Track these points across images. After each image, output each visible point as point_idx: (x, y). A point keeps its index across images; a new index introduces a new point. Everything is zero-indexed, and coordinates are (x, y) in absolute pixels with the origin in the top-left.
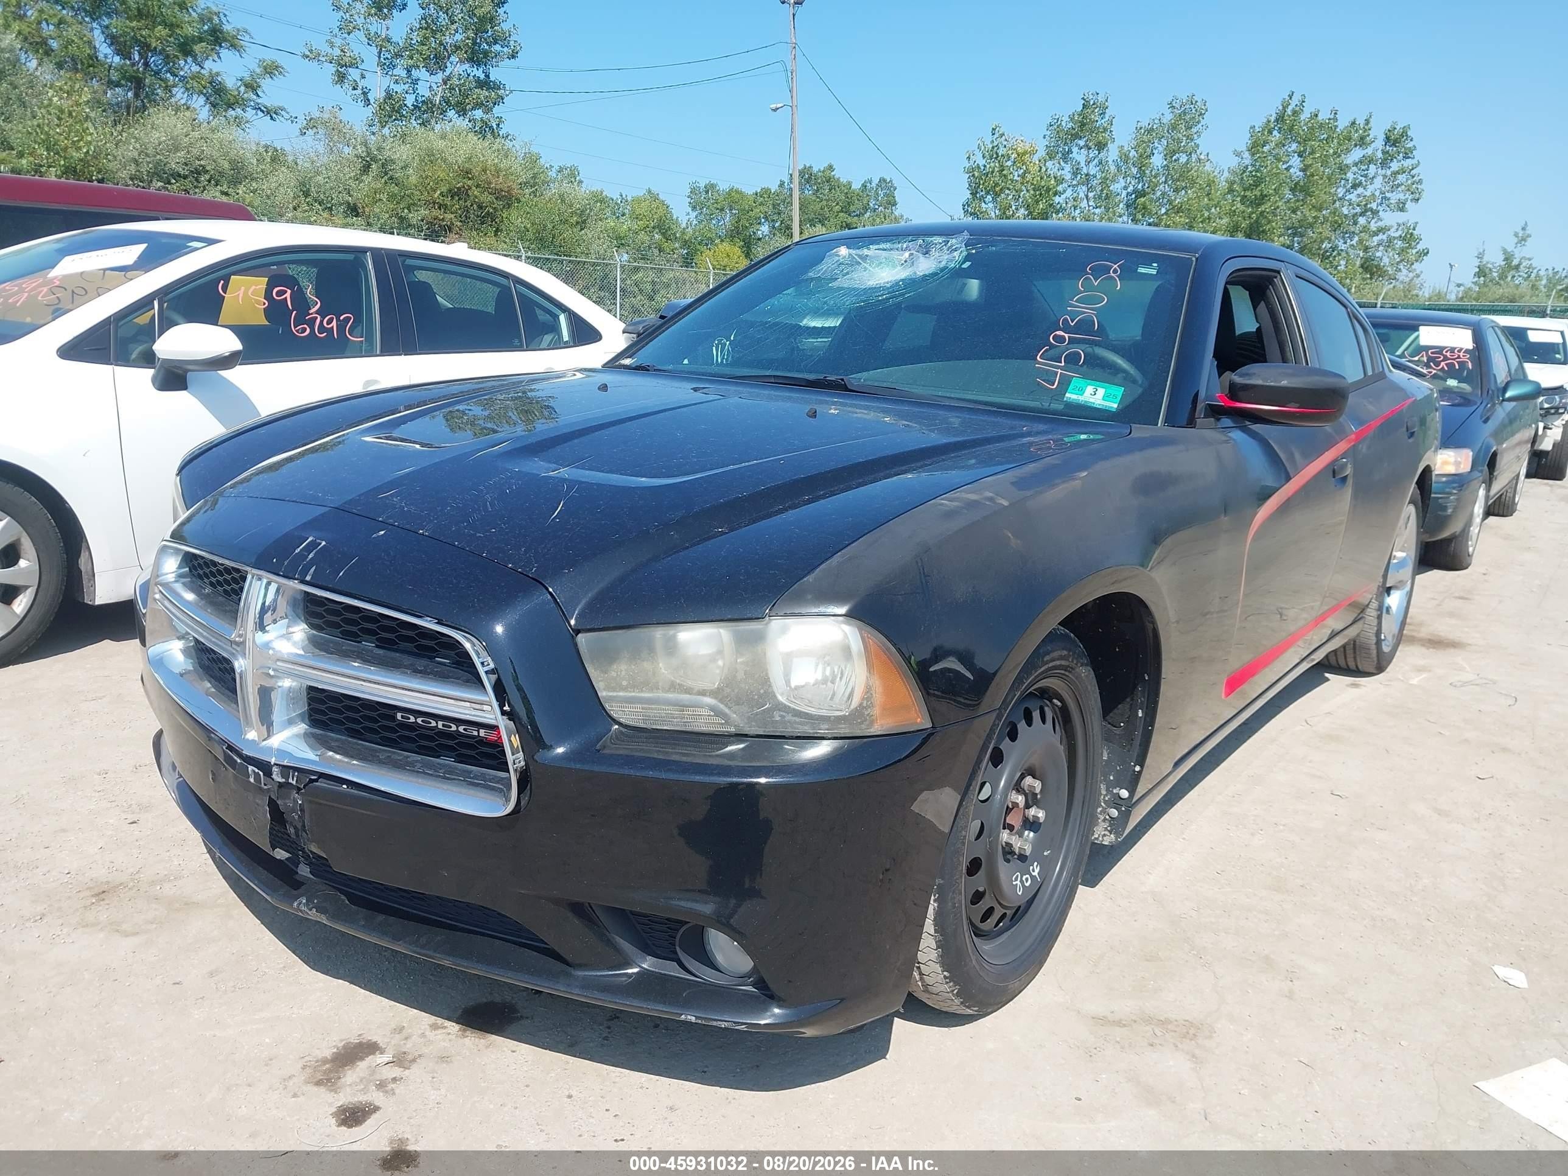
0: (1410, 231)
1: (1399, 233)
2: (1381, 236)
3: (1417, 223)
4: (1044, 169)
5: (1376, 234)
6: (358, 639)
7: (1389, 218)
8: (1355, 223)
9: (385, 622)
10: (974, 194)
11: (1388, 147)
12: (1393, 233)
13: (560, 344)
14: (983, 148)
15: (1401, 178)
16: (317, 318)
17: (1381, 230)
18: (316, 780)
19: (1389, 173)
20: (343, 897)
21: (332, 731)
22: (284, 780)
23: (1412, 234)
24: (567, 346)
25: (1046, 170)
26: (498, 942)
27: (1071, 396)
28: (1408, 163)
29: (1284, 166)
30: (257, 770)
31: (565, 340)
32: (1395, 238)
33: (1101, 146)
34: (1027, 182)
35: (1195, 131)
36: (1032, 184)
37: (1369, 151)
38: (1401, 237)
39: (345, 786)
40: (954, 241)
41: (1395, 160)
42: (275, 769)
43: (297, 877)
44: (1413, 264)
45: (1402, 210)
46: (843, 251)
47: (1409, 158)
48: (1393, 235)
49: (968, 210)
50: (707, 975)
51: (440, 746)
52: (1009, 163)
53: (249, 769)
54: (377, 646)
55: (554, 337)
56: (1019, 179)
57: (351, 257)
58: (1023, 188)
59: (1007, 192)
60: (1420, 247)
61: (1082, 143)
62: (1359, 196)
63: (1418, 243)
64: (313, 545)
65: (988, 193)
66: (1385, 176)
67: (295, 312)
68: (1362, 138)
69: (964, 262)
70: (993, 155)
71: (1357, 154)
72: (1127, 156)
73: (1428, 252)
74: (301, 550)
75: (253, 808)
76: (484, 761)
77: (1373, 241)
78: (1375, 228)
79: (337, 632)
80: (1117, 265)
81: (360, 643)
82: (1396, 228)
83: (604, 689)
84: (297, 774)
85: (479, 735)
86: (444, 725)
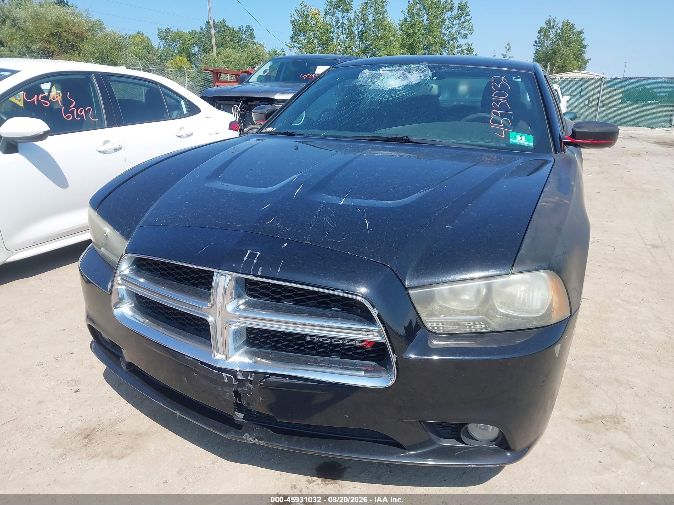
0: (470, 47)
1: (466, 47)
2: (459, 49)
3: (472, 43)
5: (457, 48)
6: (282, 301)
7: (462, 41)
8: (449, 44)
9: (298, 292)
10: (295, 33)
11: (460, 11)
12: (463, 48)
13: (182, 116)
14: (297, 12)
15: (465, 24)
16: (75, 110)
17: (459, 46)
18: (269, 377)
19: (461, 22)
20: (268, 430)
21: (262, 348)
22: (245, 378)
24: (186, 116)
25: (326, 21)
26: (363, 442)
27: (512, 141)
28: (467, 18)
29: (421, 19)
30: (229, 376)
31: (185, 113)
32: (464, 50)
33: (348, 11)
34: (318, 27)
35: (385, 4)
36: (320, 28)
37: (453, 13)
38: (466, 49)
39: (287, 379)
40: (421, 66)
41: (463, 17)
42: (239, 374)
43: (235, 422)
45: (466, 38)
46: (367, 72)
47: (468, 15)
48: (464, 48)
49: (293, 40)
50: (471, 444)
51: (332, 351)
52: (309, 19)
53: (224, 375)
54: (294, 304)
55: (178, 113)
56: (314, 26)
57: (83, 77)
58: (316, 30)
59: (309, 31)
61: (340, 9)
62: (450, 32)
63: (473, 51)
64: (252, 256)
65: (301, 32)
66: (459, 24)
67: (63, 107)
68: (451, 8)
69: (433, 77)
70: (302, 15)
71: (449, 14)
72: (358, 15)
74: (247, 258)
75: (222, 393)
76: (357, 356)
77: (456, 51)
78: (457, 46)
79: (267, 298)
80: (503, 78)
81: (283, 303)
82: (464, 45)
83: (426, 317)
84: (254, 375)
85: (355, 344)
86: (335, 341)
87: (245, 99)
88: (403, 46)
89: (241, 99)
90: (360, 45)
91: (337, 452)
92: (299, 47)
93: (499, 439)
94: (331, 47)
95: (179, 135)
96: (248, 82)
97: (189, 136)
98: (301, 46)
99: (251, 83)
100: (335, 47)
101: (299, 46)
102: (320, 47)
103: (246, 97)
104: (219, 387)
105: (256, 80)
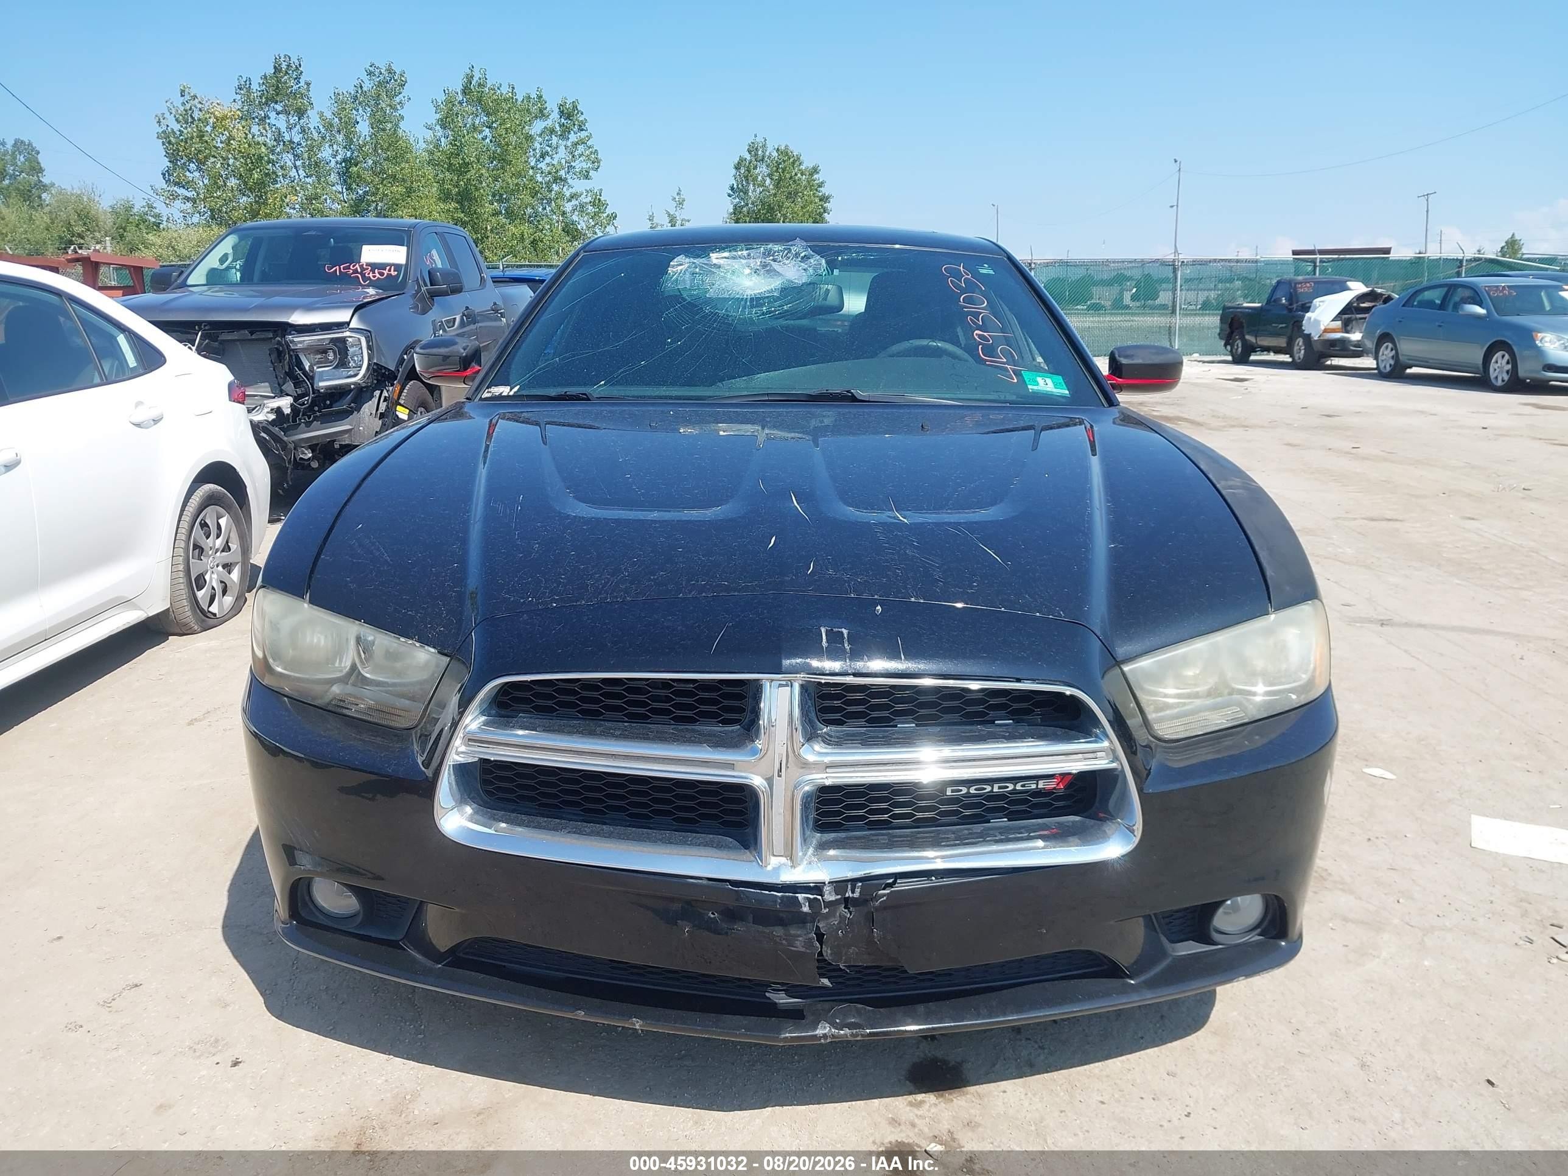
0: (598, 197)
1: (589, 199)
2: (574, 202)
3: (601, 190)
4: (250, 136)
5: (569, 200)
6: (893, 723)
7: (578, 185)
8: (550, 190)
9: (923, 699)
10: (173, 161)
11: (562, 119)
12: (584, 199)
13: (125, 372)
14: (173, 111)
15: (581, 148)
17: (573, 196)
18: (894, 882)
19: (569, 144)
20: (859, 1006)
21: (849, 830)
22: (839, 897)
23: (599, 199)
25: (253, 137)
27: (1032, 388)
28: (583, 134)
29: (480, 137)
30: (811, 897)
31: (131, 367)
32: (586, 203)
33: (301, 113)
34: (234, 150)
35: (398, 101)
36: (240, 152)
37: (549, 123)
38: (590, 202)
39: (933, 878)
41: (572, 132)
42: (830, 888)
43: (781, 1007)
44: (606, 227)
45: (587, 177)
47: (582, 130)
49: (170, 180)
51: (991, 809)
52: (209, 129)
53: (800, 899)
54: (915, 726)
55: (115, 368)
56: (221, 145)
58: (230, 156)
59: (212, 160)
60: (609, 211)
61: (279, 108)
62: (548, 164)
64: (835, 635)
65: (190, 160)
66: (566, 147)
68: (541, 111)
70: (187, 118)
71: (538, 126)
72: (332, 125)
73: (616, 217)
75: (784, 942)
76: (1036, 811)
77: (568, 207)
78: (568, 194)
79: (862, 721)
80: (961, 268)
81: (896, 726)
82: (585, 194)
83: (1154, 712)
84: (860, 884)
85: (1037, 788)
86: (1000, 788)
87: (207, 328)
88: (445, 197)
89: (197, 327)
90: (345, 194)
91: (1012, 1013)
92: (189, 198)
93: (1265, 923)
94: (277, 197)
95: (137, 420)
96: (184, 285)
97: (156, 421)
98: (195, 194)
99: (191, 289)
100: (286, 197)
101: (189, 194)
102: (245, 198)
103: (210, 323)
104: (776, 928)
105: (203, 280)
